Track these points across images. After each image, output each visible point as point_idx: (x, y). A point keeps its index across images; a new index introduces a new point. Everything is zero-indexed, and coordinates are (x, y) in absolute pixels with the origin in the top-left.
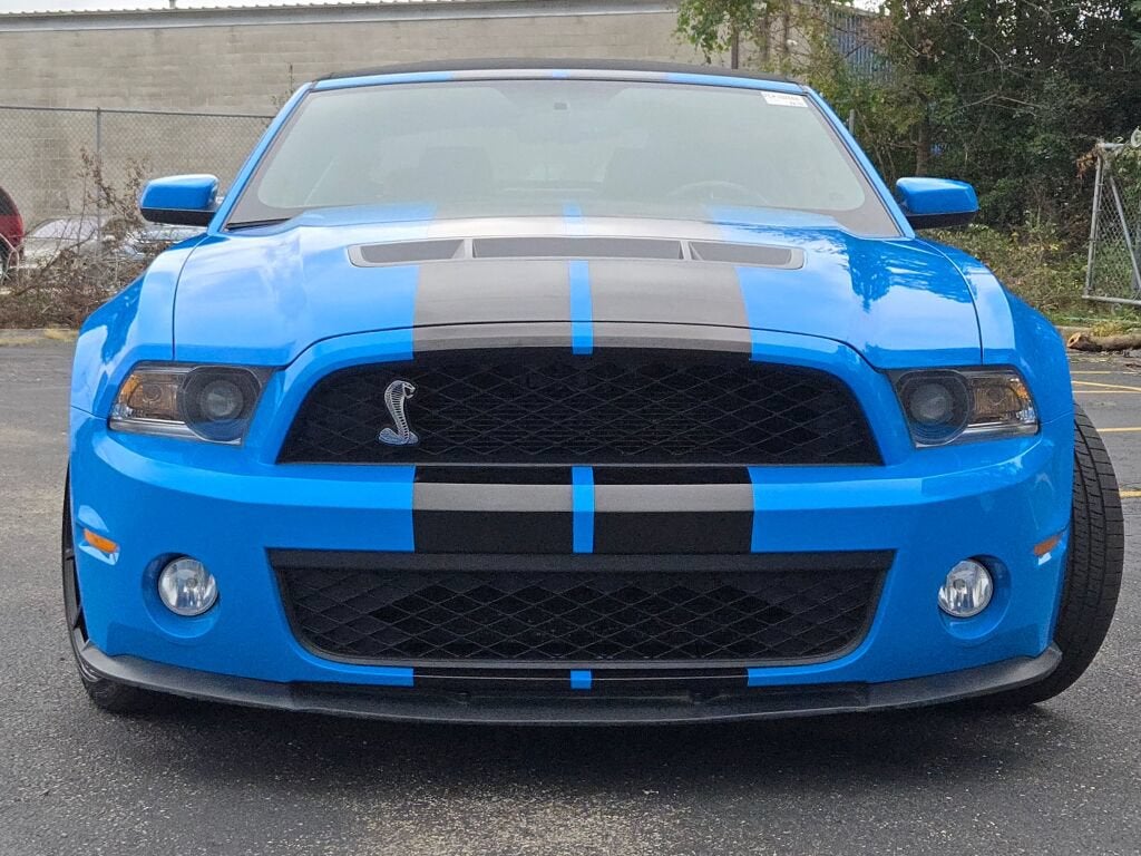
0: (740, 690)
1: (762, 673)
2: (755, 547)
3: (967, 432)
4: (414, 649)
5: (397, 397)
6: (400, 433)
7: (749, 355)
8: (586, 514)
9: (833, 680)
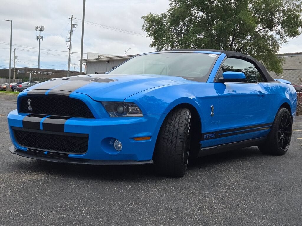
0: (66, 157)
1: (72, 155)
2: (65, 131)
3: (127, 115)
4: (29, 145)
5: (29, 102)
6: (30, 108)
7: (69, 96)
8: (41, 123)
9: (80, 158)
